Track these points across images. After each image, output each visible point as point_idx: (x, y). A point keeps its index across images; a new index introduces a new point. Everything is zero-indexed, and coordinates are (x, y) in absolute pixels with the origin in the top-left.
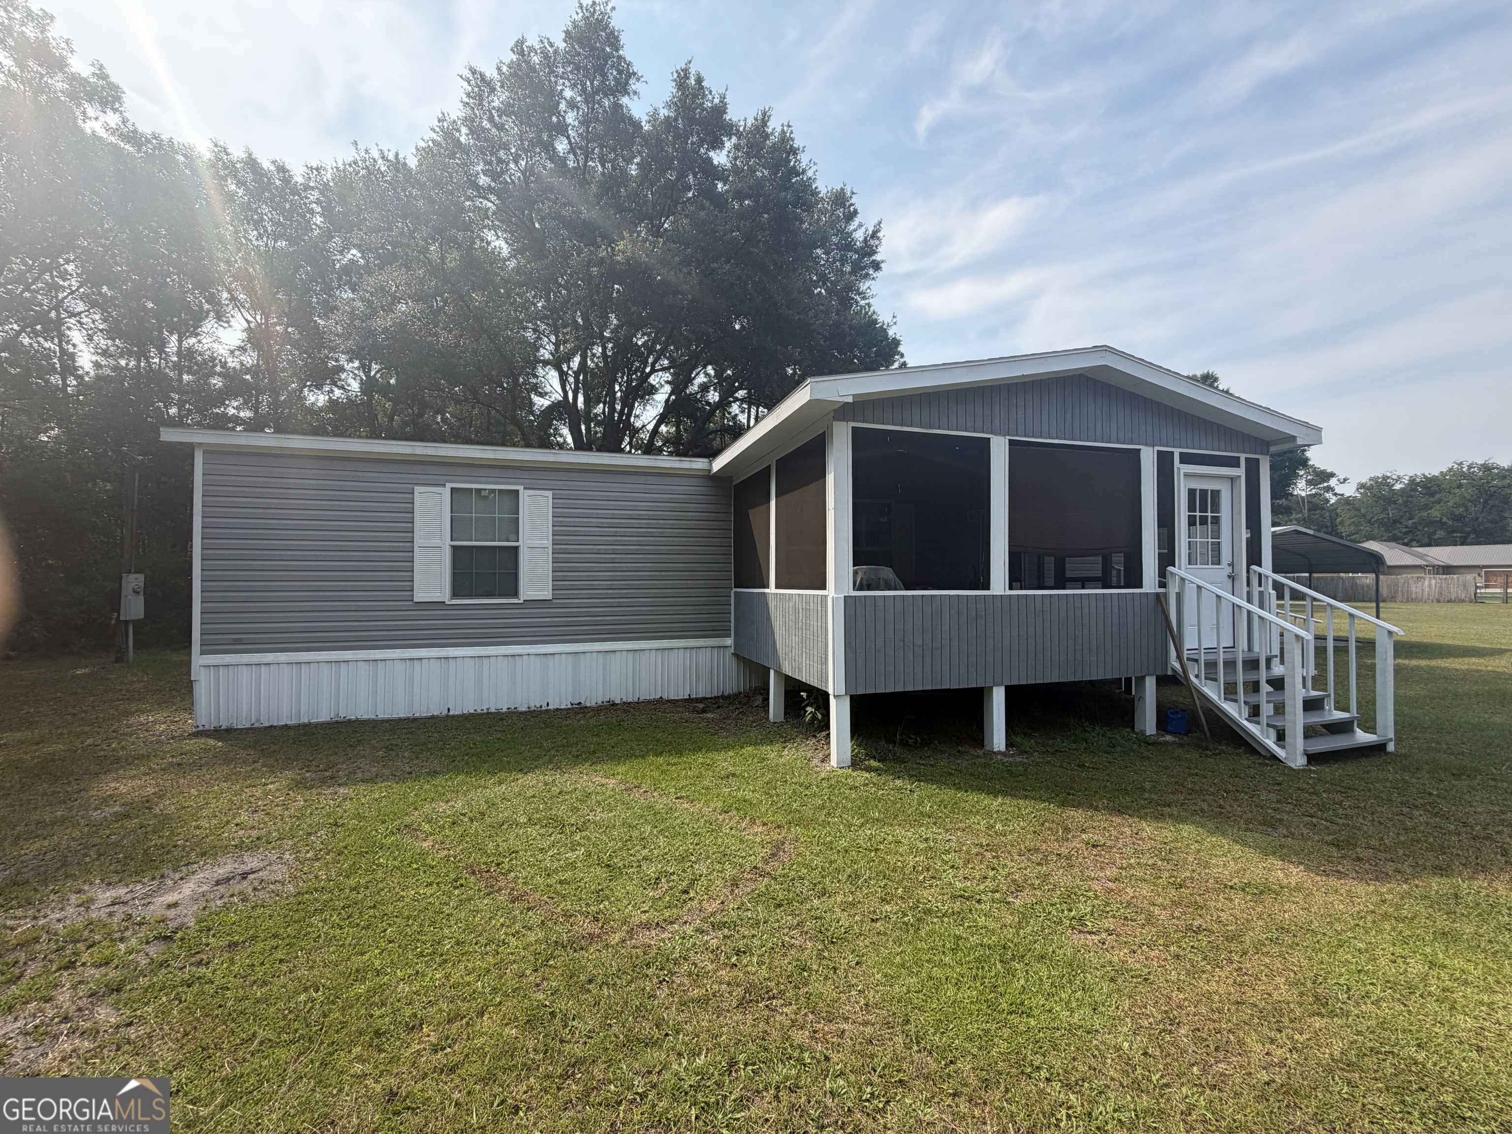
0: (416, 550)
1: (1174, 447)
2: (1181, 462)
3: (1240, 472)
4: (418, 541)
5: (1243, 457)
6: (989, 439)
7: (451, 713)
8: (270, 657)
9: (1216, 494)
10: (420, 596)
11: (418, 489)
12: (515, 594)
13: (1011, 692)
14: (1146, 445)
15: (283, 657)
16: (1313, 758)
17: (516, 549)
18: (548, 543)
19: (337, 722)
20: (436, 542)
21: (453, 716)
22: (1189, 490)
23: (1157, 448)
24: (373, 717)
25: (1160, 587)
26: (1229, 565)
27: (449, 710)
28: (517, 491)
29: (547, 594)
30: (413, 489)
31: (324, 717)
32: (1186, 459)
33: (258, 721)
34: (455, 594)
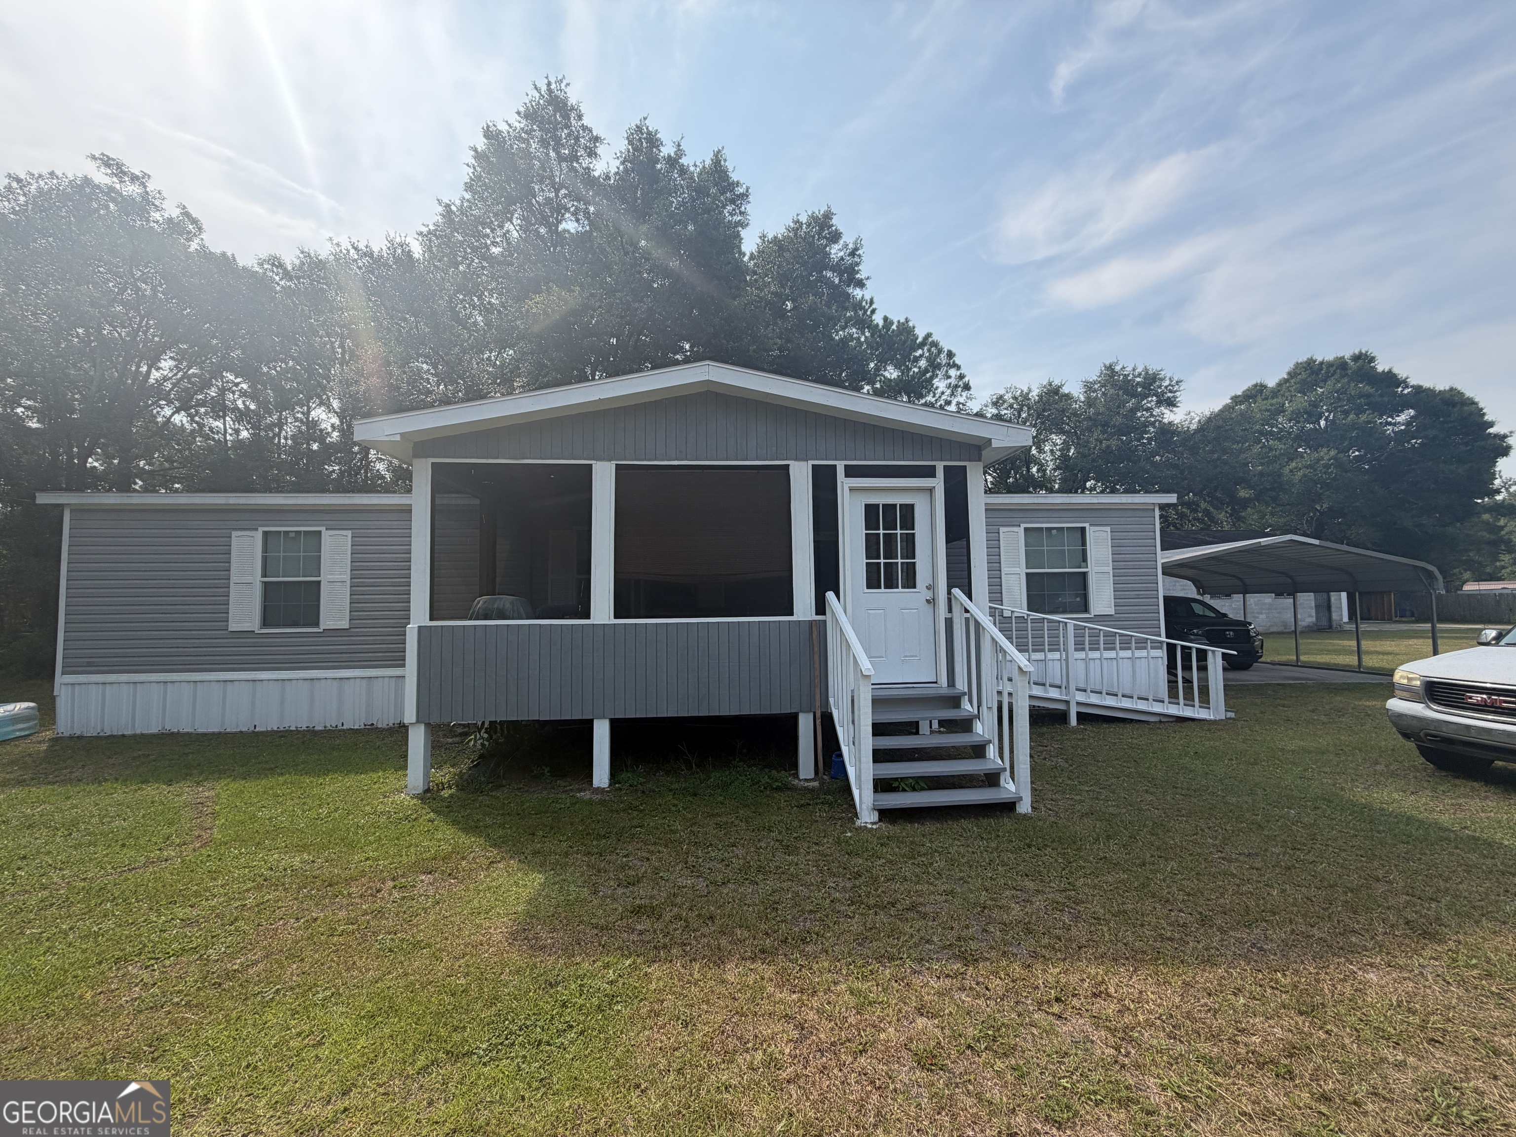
0: (232, 585)
1: (836, 460)
2: (847, 476)
3: (938, 483)
4: (234, 579)
5: (940, 467)
6: (591, 465)
7: (257, 729)
8: (112, 677)
9: (908, 510)
10: (233, 627)
11: (234, 534)
12: (317, 624)
13: (617, 726)
14: (796, 459)
15: (124, 677)
16: (885, 814)
17: (319, 583)
18: (347, 577)
19: (163, 734)
20: (248, 579)
21: (258, 732)
22: (866, 505)
23: (811, 463)
24: (193, 730)
25: (817, 614)
26: (928, 588)
27: (255, 726)
28: (320, 532)
29: (345, 624)
30: (231, 534)
31: (154, 730)
32: (851, 472)
33: (103, 730)
34: (265, 624)
